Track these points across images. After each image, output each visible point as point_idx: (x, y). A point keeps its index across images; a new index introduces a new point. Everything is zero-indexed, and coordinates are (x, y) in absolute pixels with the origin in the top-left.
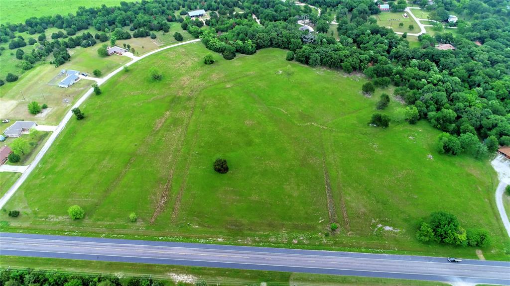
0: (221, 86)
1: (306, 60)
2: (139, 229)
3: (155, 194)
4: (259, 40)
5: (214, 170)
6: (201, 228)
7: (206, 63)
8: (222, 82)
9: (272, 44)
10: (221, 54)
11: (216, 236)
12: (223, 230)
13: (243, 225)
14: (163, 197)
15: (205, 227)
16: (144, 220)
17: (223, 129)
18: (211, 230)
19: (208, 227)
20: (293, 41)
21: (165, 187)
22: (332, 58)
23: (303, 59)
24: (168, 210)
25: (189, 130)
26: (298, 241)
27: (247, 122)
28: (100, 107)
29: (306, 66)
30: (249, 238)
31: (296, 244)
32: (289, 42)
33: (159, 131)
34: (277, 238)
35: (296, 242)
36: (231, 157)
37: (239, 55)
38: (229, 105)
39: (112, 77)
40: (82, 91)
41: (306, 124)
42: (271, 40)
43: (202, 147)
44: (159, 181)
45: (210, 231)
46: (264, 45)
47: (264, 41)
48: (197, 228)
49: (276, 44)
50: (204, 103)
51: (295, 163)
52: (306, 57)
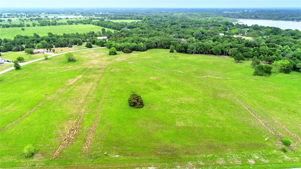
0: (125, 63)
1: (184, 50)
2: (35, 165)
3: (62, 129)
4: (148, 43)
5: (129, 106)
6: (123, 158)
7: (110, 54)
8: (125, 62)
9: (157, 46)
10: (121, 51)
11: (144, 164)
12: (153, 157)
13: (176, 149)
14: (73, 130)
15: (128, 155)
16: (43, 154)
17: (132, 82)
18: (137, 158)
19: (132, 155)
20: (172, 42)
21: (75, 121)
22: (204, 46)
24: (78, 141)
25: (100, 84)
26: (255, 160)
27: (151, 78)
28: (17, 76)
29: (185, 54)
30: (190, 163)
31: (254, 164)
32: (169, 44)
33: (71, 85)
34: (226, 160)
35: (253, 162)
36: (144, 97)
37: (134, 52)
38: (133, 71)
41: (203, 77)
42: (156, 43)
43: (113, 93)
44: (67, 119)
45: (135, 160)
46: (152, 47)
47: (152, 44)
48: (118, 158)
49: (160, 46)
50: (112, 71)
51: (207, 98)
52: (185, 47)
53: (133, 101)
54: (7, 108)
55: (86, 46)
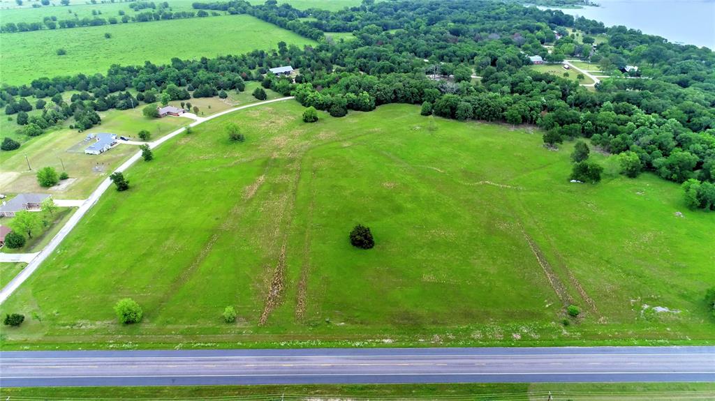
0: (335, 145)
1: (451, 113)
2: (241, 333)
3: (261, 281)
4: (378, 93)
5: (352, 246)
6: (350, 326)
7: (306, 121)
8: (336, 141)
9: (398, 98)
10: (326, 111)
11: (378, 335)
12: (389, 326)
13: (420, 317)
14: (275, 284)
15: (357, 323)
16: (248, 319)
17: (352, 194)
18: (369, 327)
19: (361, 323)
20: (428, 91)
21: (276, 271)
22: (489, 106)
23: (448, 110)
24: (287, 302)
25: (298, 198)
26: (522, 336)
27: (386, 184)
28: (153, 175)
29: (452, 120)
30: (436, 336)
31: (519, 340)
32: (422, 94)
33: (251, 199)
34: (484, 333)
35: (519, 337)
36: (375, 228)
37: (351, 112)
38: (352, 166)
39: (167, 141)
40: (123, 157)
41: (477, 183)
42: (395, 92)
43: (324, 217)
44: (263, 265)
45: (366, 329)
46: (386, 99)
47: (386, 94)
48: (343, 326)
49: (402, 97)
50: (315, 165)
51: (477, 231)
52: (451, 107)
53: (358, 237)
54: (168, 243)
55: (253, 95)
